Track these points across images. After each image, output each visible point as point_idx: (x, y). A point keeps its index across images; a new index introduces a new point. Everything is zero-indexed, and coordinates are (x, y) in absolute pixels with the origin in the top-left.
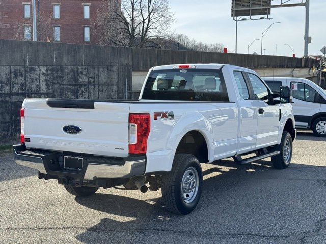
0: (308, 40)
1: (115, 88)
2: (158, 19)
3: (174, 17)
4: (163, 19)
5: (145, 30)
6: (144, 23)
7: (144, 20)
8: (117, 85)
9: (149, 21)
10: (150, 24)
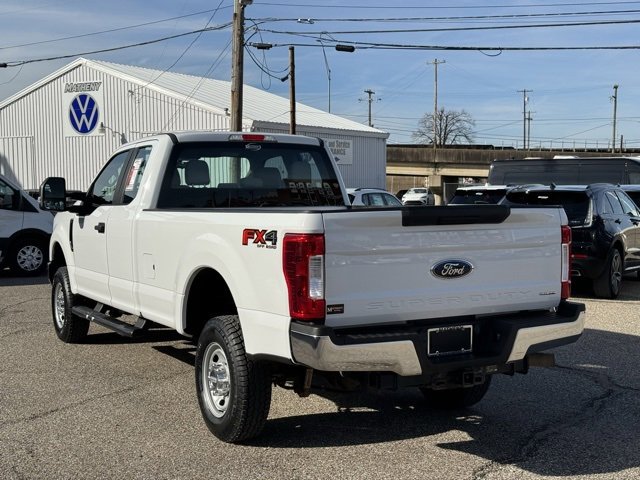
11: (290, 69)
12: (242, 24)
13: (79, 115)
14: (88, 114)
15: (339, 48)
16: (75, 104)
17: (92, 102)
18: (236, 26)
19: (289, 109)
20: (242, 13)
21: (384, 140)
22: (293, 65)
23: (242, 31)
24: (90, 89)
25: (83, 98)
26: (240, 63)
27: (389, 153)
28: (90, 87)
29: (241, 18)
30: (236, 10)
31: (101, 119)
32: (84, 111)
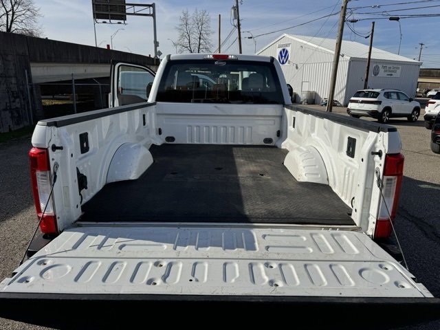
0: (156, 44)
1: (13, 81)
2: (24, 12)
3: (39, 13)
4: (28, 13)
5: (9, 22)
6: (7, 15)
7: (7, 12)
8: (16, 77)
9: (13, 14)
10: (15, 16)
11: (371, 33)
12: (345, 11)
13: (282, 56)
14: (285, 57)
15: (391, 19)
16: (281, 53)
17: (287, 52)
18: (342, 12)
19: (368, 51)
20: (346, 6)
21: (419, 66)
22: (373, 30)
23: (345, 14)
24: (287, 46)
25: (284, 50)
26: (342, 30)
27: (420, 72)
28: (287, 45)
29: (345, 8)
30: (343, 5)
31: (289, 58)
32: (283, 55)
